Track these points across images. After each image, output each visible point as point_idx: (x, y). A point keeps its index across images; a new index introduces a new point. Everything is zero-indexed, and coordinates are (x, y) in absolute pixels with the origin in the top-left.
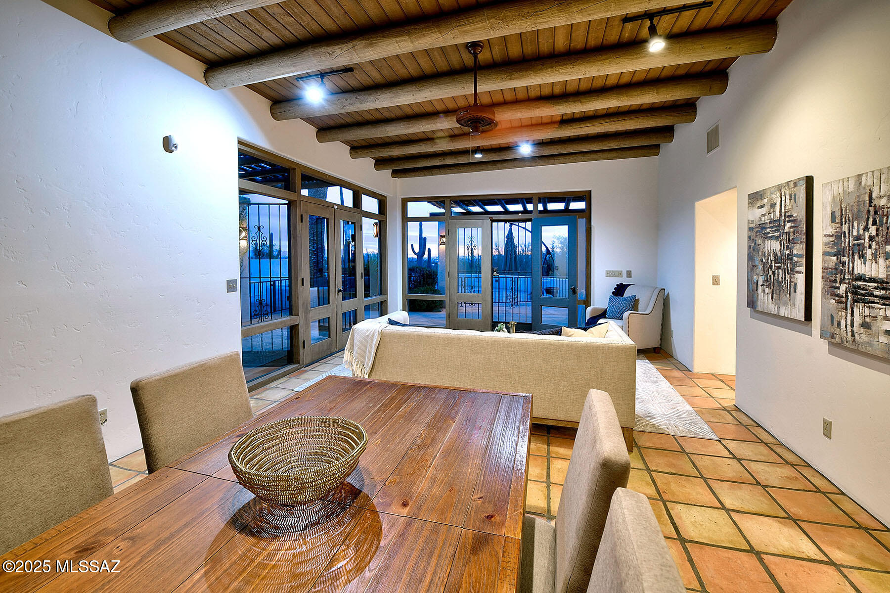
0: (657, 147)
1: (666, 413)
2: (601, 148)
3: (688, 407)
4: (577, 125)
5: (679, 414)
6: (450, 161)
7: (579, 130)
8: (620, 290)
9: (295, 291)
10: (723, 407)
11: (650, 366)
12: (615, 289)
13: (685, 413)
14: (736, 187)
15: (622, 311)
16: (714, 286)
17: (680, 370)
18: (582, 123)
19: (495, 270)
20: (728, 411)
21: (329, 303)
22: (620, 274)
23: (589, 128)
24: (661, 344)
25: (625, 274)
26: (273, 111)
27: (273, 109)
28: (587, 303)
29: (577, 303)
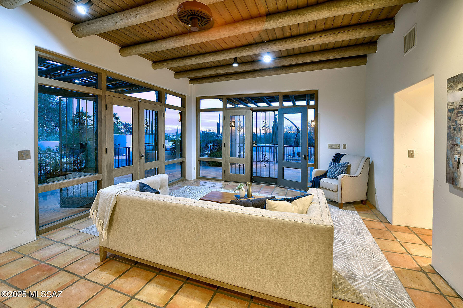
0: (365, 57)
1: (368, 274)
2: (323, 58)
3: (389, 267)
4: (302, 39)
5: (379, 276)
6: (221, 71)
7: (304, 42)
8: (337, 158)
9: (100, 157)
10: (421, 267)
11: (358, 216)
12: (334, 157)
13: (385, 275)
14: (433, 75)
15: (338, 173)
16: (409, 158)
17: (381, 222)
18: (306, 37)
19: (254, 143)
20: (425, 273)
21: (133, 165)
22: (338, 147)
23: (311, 40)
24: (367, 197)
25: (341, 147)
26: (73, 30)
27: (73, 29)
28: (315, 166)
29: (307, 165)
